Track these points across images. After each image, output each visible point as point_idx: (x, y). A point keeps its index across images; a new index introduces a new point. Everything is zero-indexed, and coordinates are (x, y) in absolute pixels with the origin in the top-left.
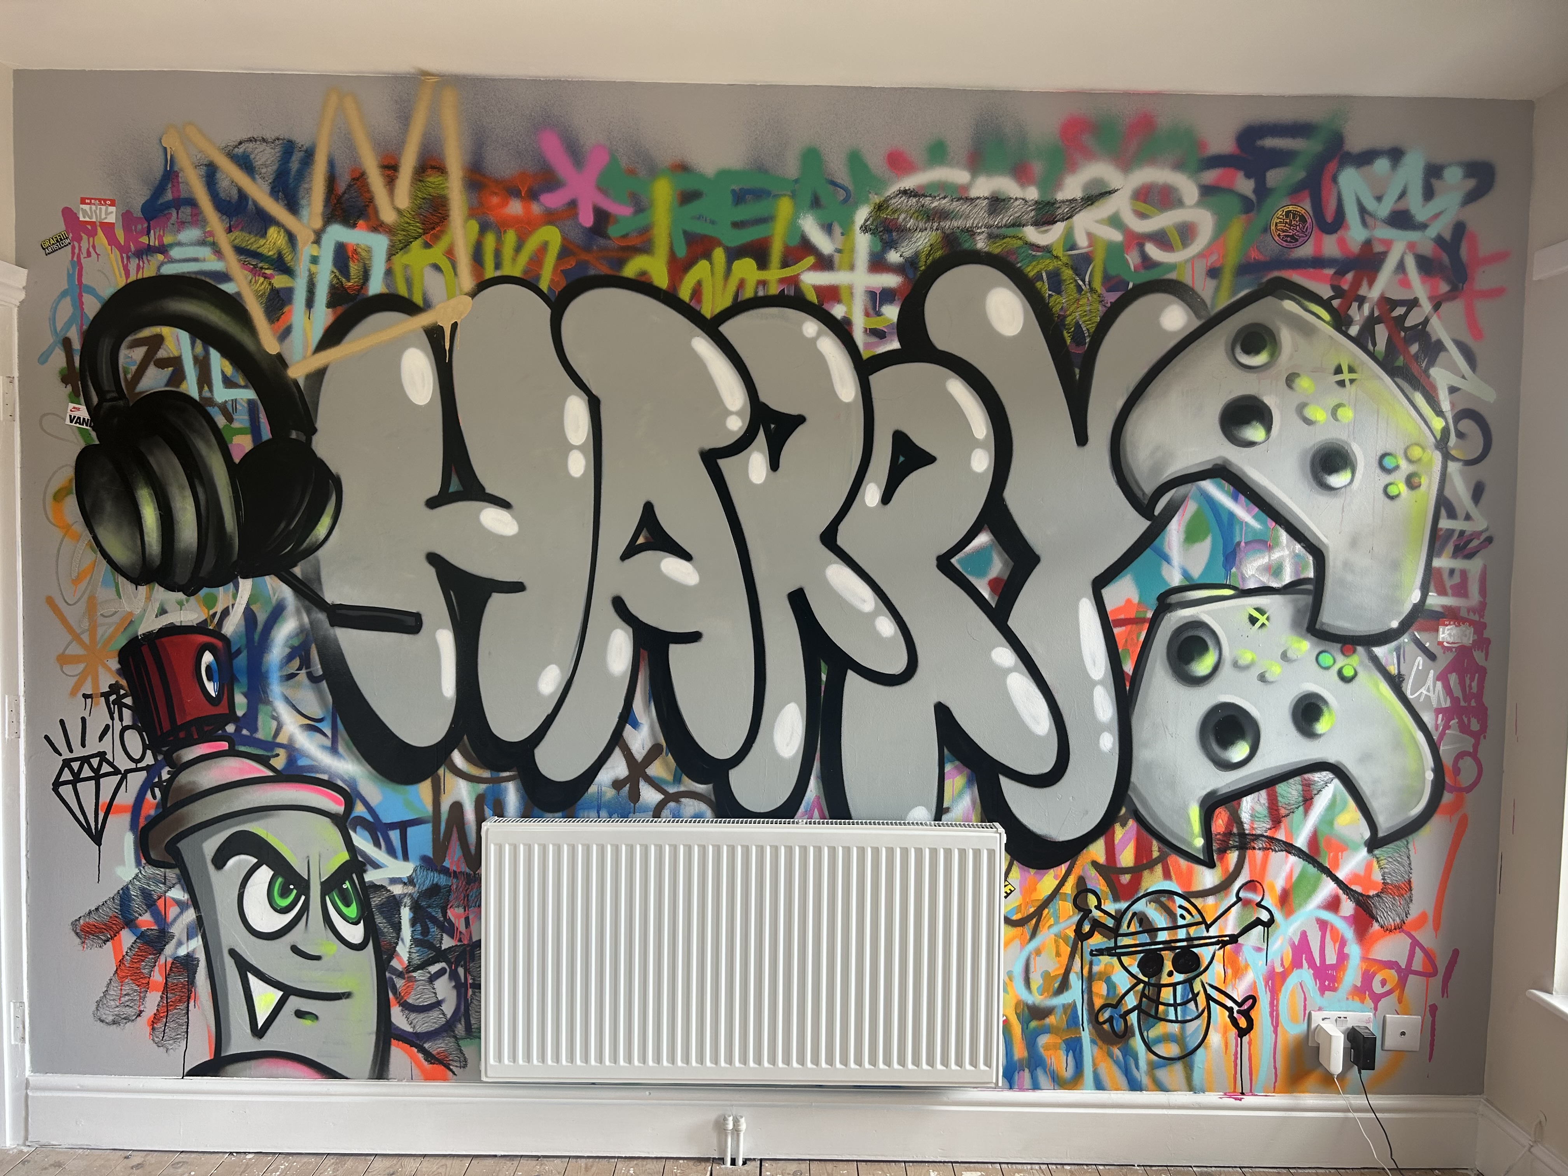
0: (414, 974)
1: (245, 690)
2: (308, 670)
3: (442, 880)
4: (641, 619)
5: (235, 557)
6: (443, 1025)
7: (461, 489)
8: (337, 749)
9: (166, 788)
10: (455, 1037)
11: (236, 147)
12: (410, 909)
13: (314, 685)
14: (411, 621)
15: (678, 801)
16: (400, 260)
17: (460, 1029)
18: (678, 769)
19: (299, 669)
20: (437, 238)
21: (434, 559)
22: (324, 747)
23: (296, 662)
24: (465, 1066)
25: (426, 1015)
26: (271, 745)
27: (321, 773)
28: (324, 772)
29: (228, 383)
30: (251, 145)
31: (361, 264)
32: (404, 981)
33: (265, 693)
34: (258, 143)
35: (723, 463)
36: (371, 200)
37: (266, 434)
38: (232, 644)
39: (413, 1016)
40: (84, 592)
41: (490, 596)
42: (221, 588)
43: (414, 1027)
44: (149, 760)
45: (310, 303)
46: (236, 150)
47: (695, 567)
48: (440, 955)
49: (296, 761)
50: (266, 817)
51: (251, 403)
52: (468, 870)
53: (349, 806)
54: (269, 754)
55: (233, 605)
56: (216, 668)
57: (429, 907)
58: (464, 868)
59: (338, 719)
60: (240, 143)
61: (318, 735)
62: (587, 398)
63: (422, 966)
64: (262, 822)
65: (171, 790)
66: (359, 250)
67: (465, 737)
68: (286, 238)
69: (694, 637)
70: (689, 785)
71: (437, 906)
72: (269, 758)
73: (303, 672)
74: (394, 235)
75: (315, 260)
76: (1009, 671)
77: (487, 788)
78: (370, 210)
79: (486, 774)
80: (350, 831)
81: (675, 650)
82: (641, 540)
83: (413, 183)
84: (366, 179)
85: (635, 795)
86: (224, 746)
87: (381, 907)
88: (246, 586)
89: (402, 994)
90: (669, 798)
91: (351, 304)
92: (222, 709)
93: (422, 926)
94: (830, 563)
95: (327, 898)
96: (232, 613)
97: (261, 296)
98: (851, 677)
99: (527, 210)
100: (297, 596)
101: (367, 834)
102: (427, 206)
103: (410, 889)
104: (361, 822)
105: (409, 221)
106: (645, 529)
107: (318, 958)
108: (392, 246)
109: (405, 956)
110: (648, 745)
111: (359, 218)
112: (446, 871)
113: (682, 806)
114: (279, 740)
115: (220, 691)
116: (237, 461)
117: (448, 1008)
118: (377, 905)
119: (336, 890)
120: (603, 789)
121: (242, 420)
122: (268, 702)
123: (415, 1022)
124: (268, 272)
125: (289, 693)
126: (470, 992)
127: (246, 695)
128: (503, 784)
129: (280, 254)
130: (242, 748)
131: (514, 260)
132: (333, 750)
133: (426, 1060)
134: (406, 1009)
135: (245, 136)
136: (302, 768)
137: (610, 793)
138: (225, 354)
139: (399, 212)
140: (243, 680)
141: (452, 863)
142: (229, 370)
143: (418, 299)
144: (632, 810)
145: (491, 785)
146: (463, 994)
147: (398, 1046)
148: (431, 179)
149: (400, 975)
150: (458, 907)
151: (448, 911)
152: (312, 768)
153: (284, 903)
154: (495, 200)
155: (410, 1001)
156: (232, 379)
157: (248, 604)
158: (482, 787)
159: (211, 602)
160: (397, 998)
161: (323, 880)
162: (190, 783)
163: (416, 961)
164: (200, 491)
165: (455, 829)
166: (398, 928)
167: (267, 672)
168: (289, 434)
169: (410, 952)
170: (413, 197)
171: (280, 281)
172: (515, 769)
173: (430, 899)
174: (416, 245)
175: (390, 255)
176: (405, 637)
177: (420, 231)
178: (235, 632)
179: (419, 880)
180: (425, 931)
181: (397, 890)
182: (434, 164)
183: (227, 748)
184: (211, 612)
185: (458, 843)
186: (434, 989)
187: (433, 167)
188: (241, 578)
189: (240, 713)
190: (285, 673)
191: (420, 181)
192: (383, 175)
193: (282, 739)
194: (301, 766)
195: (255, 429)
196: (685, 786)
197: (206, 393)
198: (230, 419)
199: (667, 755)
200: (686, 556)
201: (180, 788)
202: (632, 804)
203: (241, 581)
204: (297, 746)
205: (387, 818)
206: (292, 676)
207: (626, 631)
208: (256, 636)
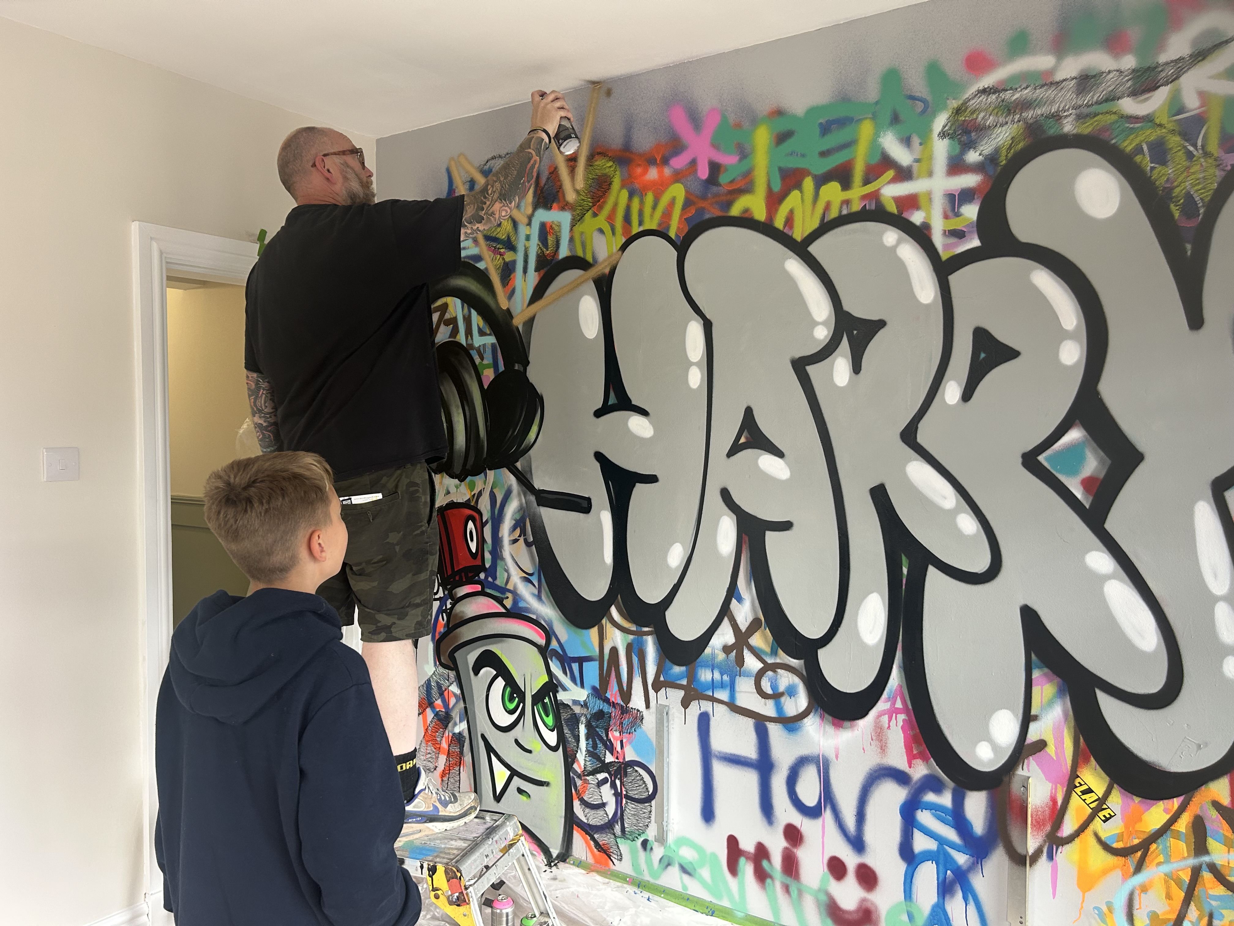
0: (588, 778)
1: (491, 550)
2: (525, 537)
3: (606, 708)
4: (743, 508)
5: (485, 455)
6: (607, 823)
7: (617, 402)
8: (542, 597)
9: (449, 613)
10: (614, 834)
11: (484, 164)
12: (585, 726)
13: (528, 548)
14: (585, 504)
15: (775, 672)
16: (578, 228)
17: (618, 828)
18: (774, 642)
19: (520, 536)
20: (601, 208)
21: (599, 457)
22: (533, 595)
23: (518, 531)
24: (621, 860)
25: (595, 812)
26: (503, 590)
27: (532, 614)
28: (534, 614)
29: (482, 333)
31: (555, 236)
32: (581, 782)
33: (501, 552)
35: (810, 369)
36: (561, 187)
37: (502, 368)
38: (483, 516)
39: (587, 810)
41: (634, 486)
42: (478, 477)
43: (588, 820)
44: (441, 594)
45: (525, 271)
46: (485, 166)
47: (787, 463)
48: (604, 767)
49: (518, 603)
50: (501, 641)
51: (493, 345)
52: (622, 703)
53: (548, 642)
54: (504, 597)
55: (484, 489)
56: (475, 532)
57: (597, 727)
58: (619, 701)
59: (542, 574)
60: (487, 162)
61: (530, 585)
62: (702, 322)
63: (593, 773)
64: (500, 645)
65: (451, 616)
66: (554, 226)
67: (619, 596)
68: (512, 225)
69: (786, 526)
70: (783, 658)
71: (602, 728)
72: (503, 599)
73: (522, 538)
74: (574, 211)
75: (528, 238)
76: (1106, 577)
77: (634, 639)
78: (560, 194)
79: (633, 628)
80: (549, 659)
81: (771, 537)
82: (743, 440)
83: (586, 168)
84: (557, 172)
85: (740, 661)
86: (479, 588)
87: (567, 720)
88: (491, 475)
89: (580, 792)
90: (767, 667)
91: (549, 267)
92: (478, 562)
93: (592, 741)
94: (910, 460)
95: (535, 707)
96: (483, 495)
97: (499, 268)
98: (932, 572)
99: (661, 173)
100: (518, 483)
101: (558, 663)
102: (595, 184)
103: (585, 711)
104: (555, 653)
105: (583, 198)
106: (746, 430)
107: (530, 752)
108: (573, 219)
109: (582, 763)
110: (750, 619)
111: (553, 202)
112: (607, 701)
113: (779, 676)
114: (508, 587)
115: (477, 549)
116: (486, 387)
117: (611, 809)
118: (564, 719)
119: (540, 703)
120: (716, 651)
121: (488, 358)
122: (503, 559)
123: (588, 815)
124: (502, 251)
125: (515, 553)
126: (624, 801)
127: (491, 553)
128: (645, 637)
129: (509, 237)
130: (488, 590)
131: (652, 216)
132: (539, 597)
133: (596, 848)
134: (583, 804)
135: (490, 156)
137: (721, 656)
138: (479, 313)
139: (577, 192)
140: (490, 542)
141: (612, 695)
142: (483, 324)
143: (589, 258)
144: (738, 673)
145: (636, 637)
146: (619, 802)
147: (578, 831)
148: (597, 163)
149: (579, 776)
150: (616, 731)
151: (609, 733)
152: (527, 610)
153: (511, 706)
154: (639, 170)
155: (585, 798)
156: (484, 330)
157: (492, 488)
158: (631, 637)
159: (472, 487)
160: (577, 794)
161: (533, 694)
162: (461, 612)
163: (589, 769)
164: (467, 408)
165: (613, 669)
166: (578, 740)
167: (502, 537)
168: (514, 366)
169: (585, 760)
170: (586, 179)
171: (509, 256)
172: (652, 626)
173: (598, 721)
174: (589, 214)
175: (572, 226)
176: (581, 515)
177: (591, 204)
178: (485, 507)
179: (590, 705)
180: (595, 746)
181: (577, 710)
182: (599, 150)
183: (480, 590)
184: (472, 494)
185: (615, 680)
186: (600, 792)
187: (599, 153)
188: (489, 469)
189: (487, 565)
190: (512, 539)
191: (591, 166)
192: (568, 166)
193: (510, 587)
194: (522, 608)
195: (495, 365)
196: (780, 658)
197: (470, 342)
198: (482, 358)
199: (766, 629)
200: (779, 454)
201: (456, 615)
202: (738, 669)
203: (488, 471)
204: (518, 592)
205: (571, 654)
206: (515, 541)
207: (731, 518)
208: (496, 512)
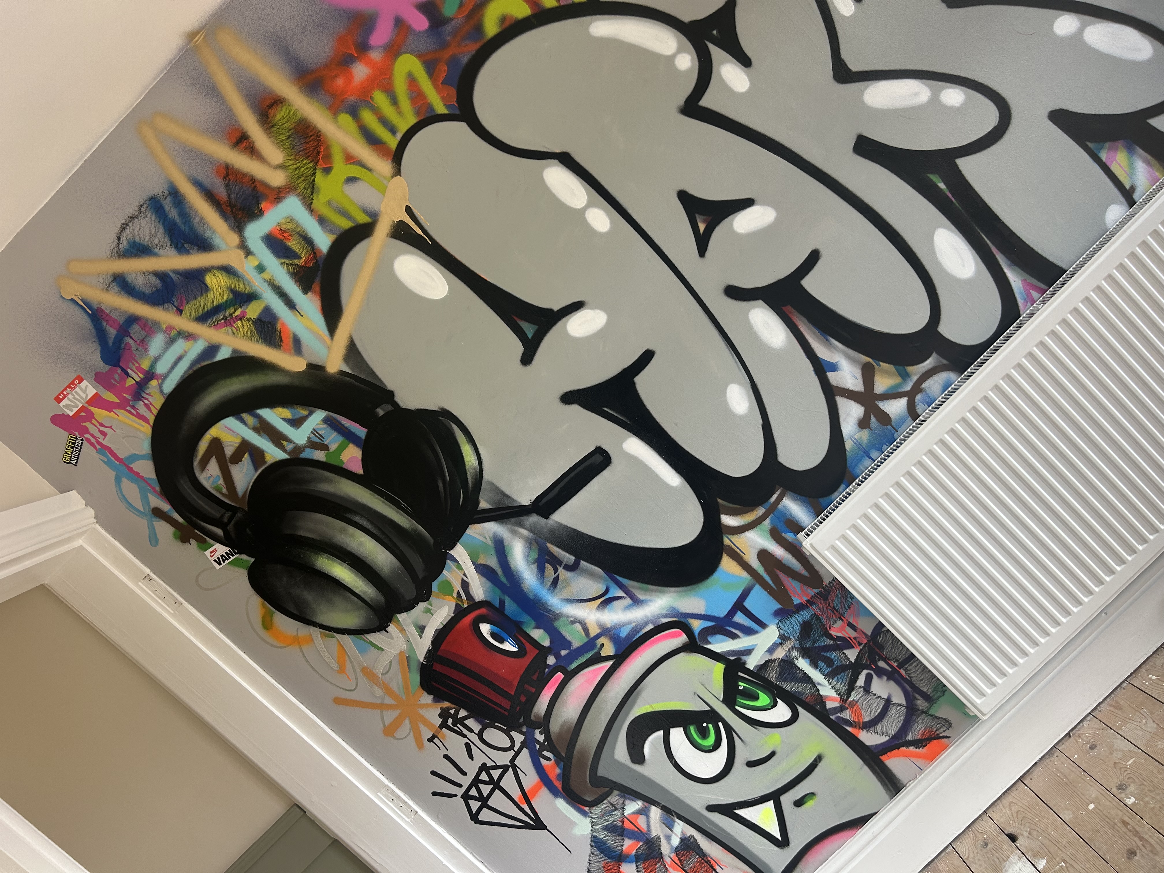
0: (851, 699)
1: (533, 624)
2: (563, 565)
3: (805, 615)
4: (760, 285)
5: (430, 540)
6: (907, 712)
7: (536, 327)
8: (639, 599)
9: (550, 744)
10: (923, 712)
11: (119, 244)
12: (803, 657)
13: (577, 571)
14: (598, 458)
15: (921, 391)
16: (319, 202)
17: (921, 703)
18: (897, 367)
19: (556, 570)
20: (328, 157)
21: (568, 398)
22: (628, 607)
23: (549, 568)
24: (950, 725)
25: (887, 718)
26: (591, 643)
27: (644, 627)
28: (646, 624)
29: (296, 423)
30: (127, 231)
31: (296, 236)
32: (848, 710)
33: (549, 611)
34: (130, 224)
35: (706, 102)
36: (253, 180)
37: (361, 431)
38: (492, 602)
39: (879, 727)
40: (355, 672)
41: (634, 384)
42: (445, 572)
43: (888, 734)
44: (519, 738)
45: (291, 304)
46: (121, 246)
47: (763, 204)
48: (856, 668)
49: (619, 636)
50: (638, 694)
51: (326, 421)
52: (816, 591)
53: (687, 630)
54: (596, 650)
55: (465, 575)
56: (498, 629)
57: (814, 643)
58: (812, 592)
59: (618, 577)
60: (119, 238)
61: (616, 603)
62: (556, 161)
63: (851, 687)
64: (640, 701)
65: (555, 743)
66: (284, 227)
67: (719, 500)
68: (224, 274)
69: (814, 257)
70: (917, 370)
71: (820, 637)
72: (598, 653)
73: (561, 570)
74: (296, 189)
75: (261, 269)
76: (1080, 32)
77: (772, 520)
78: (261, 189)
79: (760, 511)
80: (705, 646)
81: (808, 283)
82: (702, 227)
83: (268, 134)
84: (233, 168)
85: (884, 418)
86: (559, 676)
87: (781, 676)
88: (459, 552)
89: (857, 720)
90: (911, 395)
91: (319, 273)
92: (532, 653)
93: (823, 661)
94: (862, 93)
95: (737, 708)
96: (469, 580)
97: (252, 335)
98: (964, 164)
99: (370, 63)
100: (502, 523)
101: (719, 637)
102: (296, 140)
103: (789, 645)
104: (706, 632)
105: (295, 166)
106: (697, 216)
107: (773, 754)
108: (304, 198)
109: (832, 693)
110: (858, 373)
111: (258, 203)
112: (801, 607)
113: (928, 391)
114: (593, 634)
115: (518, 643)
116: (361, 472)
117: (898, 698)
118: (777, 679)
119: (738, 696)
120: (856, 437)
121: (333, 440)
122: (558, 616)
123: (884, 730)
124: (238, 313)
125: (566, 594)
126: (902, 672)
127: (537, 627)
128: (780, 506)
129: (233, 291)
130: (574, 666)
131: (400, 113)
132: (637, 602)
133: (919, 748)
134: (870, 727)
135: (117, 230)
136: (628, 636)
137: (864, 435)
138: (271, 404)
139: (282, 167)
140: (525, 618)
141: (800, 597)
142: (286, 413)
143: (363, 219)
144: (893, 431)
145: (772, 515)
146: (899, 678)
147: (889, 758)
148: (279, 117)
149: (842, 709)
150: (835, 622)
151: (831, 632)
152: (635, 630)
153: (711, 740)
154: (340, 82)
155: (867, 719)
156: (296, 417)
157: (474, 563)
158: (767, 523)
159: (447, 588)
160: (856, 727)
161: (721, 699)
162: (562, 726)
163: (843, 689)
164: (357, 519)
165: (778, 572)
166: (807, 679)
167: (535, 595)
168: (376, 415)
169: (832, 687)
170: (280, 144)
171: (253, 311)
172: (777, 487)
173: (809, 637)
174: (319, 178)
175: (309, 206)
176: (605, 473)
177: (311, 165)
178: (485, 592)
179: (788, 632)
180: (829, 662)
181: (780, 654)
182: (268, 103)
183: (563, 676)
184: (455, 595)
185: (790, 579)
186: (875, 695)
187: (271, 106)
188: (450, 550)
189: (546, 643)
190: (549, 584)
191: (272, 126)
192: (241, 151)
193: (594, 631)
194: (626, 636)
195: (350, 437)
196: (915, 374)
197: (289, 447)
198: (324, 447)
199: (880, 365)
200: (748, 203)
201: (560, 735)
202: (889, 427)
203: (451, 552)
204: (609, 625)
205: (721, 612)
206: (556, 581)
207: (758, 307)
208: (503, 579)
